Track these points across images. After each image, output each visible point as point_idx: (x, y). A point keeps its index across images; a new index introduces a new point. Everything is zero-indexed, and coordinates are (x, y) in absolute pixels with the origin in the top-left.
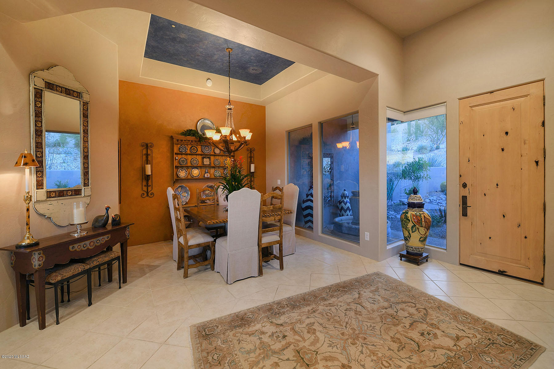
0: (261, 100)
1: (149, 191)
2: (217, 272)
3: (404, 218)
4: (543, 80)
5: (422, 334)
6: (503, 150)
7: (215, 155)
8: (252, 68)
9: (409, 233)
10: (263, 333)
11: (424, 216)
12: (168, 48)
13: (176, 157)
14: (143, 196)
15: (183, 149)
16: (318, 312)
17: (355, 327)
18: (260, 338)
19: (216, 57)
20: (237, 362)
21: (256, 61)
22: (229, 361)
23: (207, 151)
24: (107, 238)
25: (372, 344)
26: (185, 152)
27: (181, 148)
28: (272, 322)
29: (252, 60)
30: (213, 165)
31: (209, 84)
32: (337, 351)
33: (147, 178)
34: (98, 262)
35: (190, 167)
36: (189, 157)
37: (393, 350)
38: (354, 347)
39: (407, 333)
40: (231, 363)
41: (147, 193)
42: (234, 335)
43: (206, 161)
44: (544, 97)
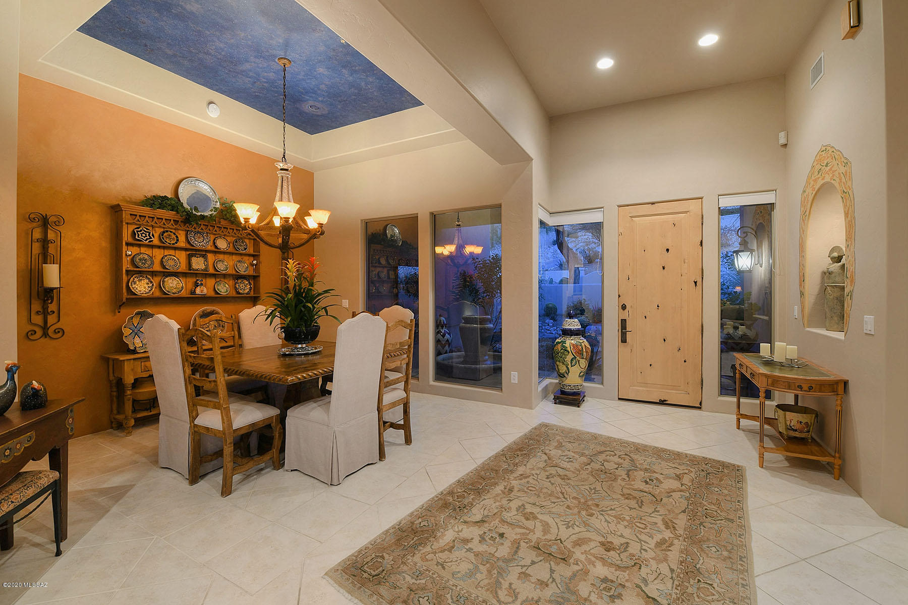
0: (312, 161)
1: (49, 325)
2: (292, 471)
3: (561, 349)
4: (702, 198)
5: (646, 482)
6: (664, 268)
7: (217, 251)
8: (311, 103)
9: (568, 368)
10: (466, 541)
11: (585, 346)
12: (137, 19)
13: (126, 251)
14: (32, 337)
15: (144, 235)
16: (516, 489)
17: (575, 495)
18: (470, 550)
19: (247, 66)
20: (466, 594)
21: (326, 94)
22: (452, 599)
23: (200, 242)
24: (28, 441)
25: (609, 508)
26: (150, 242)
27: (137, 231)
28: (465, 522)
29: (319, 90)
30: (211, 271)
31: (213, 112)
32: (580, 530)
33: (48, 294)
34: (12, 502)
35: (158, 273)
36: (158, 254)
37: (635, 509)
38: (593, 518)
39: (632, 486)
40: (457, 600)
41: (45, 328)
42: (424, 559)
43: (198, 264)
44: (702, 216)
